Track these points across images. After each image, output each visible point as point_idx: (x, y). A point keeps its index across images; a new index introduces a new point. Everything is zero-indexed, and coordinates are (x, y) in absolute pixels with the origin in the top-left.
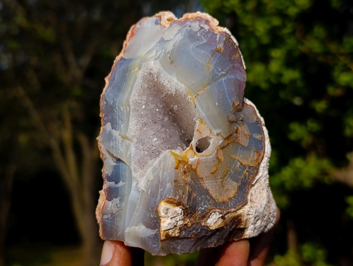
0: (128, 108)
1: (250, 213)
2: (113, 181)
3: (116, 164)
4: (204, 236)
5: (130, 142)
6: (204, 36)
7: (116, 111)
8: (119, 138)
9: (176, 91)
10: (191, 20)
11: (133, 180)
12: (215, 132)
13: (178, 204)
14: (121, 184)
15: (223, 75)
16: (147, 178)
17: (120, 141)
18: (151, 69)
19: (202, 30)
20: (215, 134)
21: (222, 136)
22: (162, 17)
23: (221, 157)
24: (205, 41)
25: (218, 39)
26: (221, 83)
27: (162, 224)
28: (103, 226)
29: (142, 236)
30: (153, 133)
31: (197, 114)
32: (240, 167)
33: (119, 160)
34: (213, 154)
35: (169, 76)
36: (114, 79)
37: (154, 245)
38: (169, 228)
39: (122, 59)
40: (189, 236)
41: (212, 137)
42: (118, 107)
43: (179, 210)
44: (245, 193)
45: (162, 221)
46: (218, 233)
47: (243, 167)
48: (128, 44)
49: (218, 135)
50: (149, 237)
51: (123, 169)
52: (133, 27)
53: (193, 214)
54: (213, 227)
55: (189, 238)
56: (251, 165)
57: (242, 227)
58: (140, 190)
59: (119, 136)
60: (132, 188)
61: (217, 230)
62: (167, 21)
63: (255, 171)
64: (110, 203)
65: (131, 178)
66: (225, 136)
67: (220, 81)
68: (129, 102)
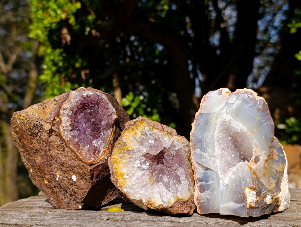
0: (213, 141)
1: (282, 196)
2: (203, 181)
3: (205, 172)
4: (265, 208)
5: (215, 159)
6: (251, 101)
7: (203, 142)
8: (208, 157)
9: (241, 130)
10: (242, 93)
11: (220, 179)
12: (263, 152)
13: (254, 190)
14: (210, 182)
15: (264, 122)
16: (229, 177)
17: (209, 158)
18: (225, 119)
19: (249, 98)
20: (263, 153)
21: (266, 154)
22: (222, 91)
23: (266, 166)
24: (252, 104)
25: (258, 103)
26: (264, 126)
27: (248, 200)
28: (200, 207)
29: (233, 208)
30: (228, 153)
31: (254, 143)
32: (275, 172)
33: (207, 169)
34: (262, 164)
35: (237, 123)
36: (199, 125)
37: (242, 212)
38: (251, 202)
39: (200, 113)
40: (259, 207)
41: (262, 155)
42: (205, 140)
43: (254, 192)
44: (279, 185)
45: (248, 198)
46: (269, 207)
47: (277, 171)
48: (202, 105)
49: (265, 154)
50: (239, 208)
51: (211, 174)
52: (204, 96)
53: (260, 195)
54: (268, 203)
55: (259, 208)
56: (280, 171)
57: (279, 204)
58: (225, 185)
59: (208, 156)
60: (221, 184)
61: (270, 205)
62: (225, 93)
63: (282, 174)
64: (203, 193)
65: (218, 179)
66: (268, 155)
67: (263, 125)
68: (214, 137)
